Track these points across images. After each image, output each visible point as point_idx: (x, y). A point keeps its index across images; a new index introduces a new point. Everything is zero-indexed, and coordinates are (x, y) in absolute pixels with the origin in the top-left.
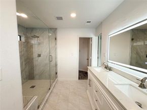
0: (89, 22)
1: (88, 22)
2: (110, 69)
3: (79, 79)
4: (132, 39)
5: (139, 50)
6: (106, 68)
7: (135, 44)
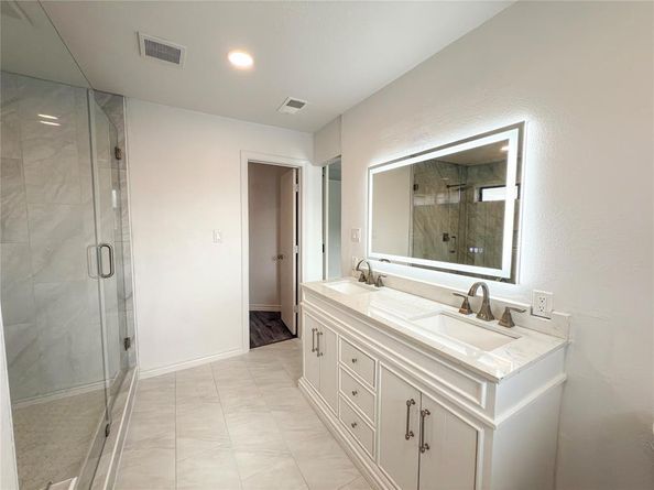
0: (299, 105)
1: (292, 104)
2: (379, 282)
3: (252, 345)
4: (415, 187)
5: (429, 219)
6: (363, 279)
7: (419, 202)
